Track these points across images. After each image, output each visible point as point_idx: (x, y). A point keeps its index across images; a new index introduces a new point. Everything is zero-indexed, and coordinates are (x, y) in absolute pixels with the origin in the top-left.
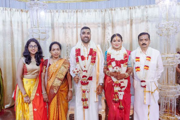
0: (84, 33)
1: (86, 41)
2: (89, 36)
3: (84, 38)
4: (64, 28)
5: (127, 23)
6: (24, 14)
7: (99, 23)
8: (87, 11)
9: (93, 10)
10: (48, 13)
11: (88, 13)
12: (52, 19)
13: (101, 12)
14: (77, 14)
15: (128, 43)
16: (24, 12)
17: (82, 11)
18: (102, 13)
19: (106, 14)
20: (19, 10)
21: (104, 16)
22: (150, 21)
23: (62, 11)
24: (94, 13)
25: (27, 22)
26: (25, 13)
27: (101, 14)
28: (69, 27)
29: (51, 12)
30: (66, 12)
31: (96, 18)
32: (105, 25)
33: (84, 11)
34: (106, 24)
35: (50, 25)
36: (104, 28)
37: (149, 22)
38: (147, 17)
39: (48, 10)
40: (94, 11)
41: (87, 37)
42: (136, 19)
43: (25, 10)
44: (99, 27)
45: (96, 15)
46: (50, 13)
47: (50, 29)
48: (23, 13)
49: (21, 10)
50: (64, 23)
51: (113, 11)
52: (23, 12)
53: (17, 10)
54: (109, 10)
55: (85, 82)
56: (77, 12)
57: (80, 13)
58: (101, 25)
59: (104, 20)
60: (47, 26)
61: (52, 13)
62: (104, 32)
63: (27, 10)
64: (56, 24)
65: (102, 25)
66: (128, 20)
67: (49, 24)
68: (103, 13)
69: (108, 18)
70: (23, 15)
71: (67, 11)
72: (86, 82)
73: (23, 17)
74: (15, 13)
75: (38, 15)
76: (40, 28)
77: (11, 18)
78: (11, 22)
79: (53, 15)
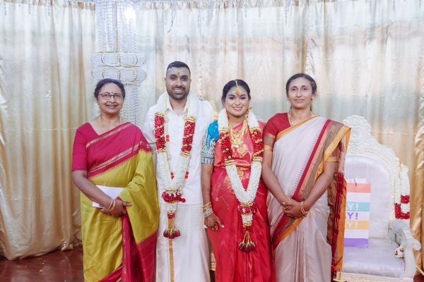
0: (174, 77)
1: (179, 96)
2: (185, 84)
3: (173, 88)
4: (189, 50)
5: (367, 37)
6: (86, 13)
7: (287, 39)
8: (253, 4)
9: (271, 3)
10: (147, 9)
11: (257, 9)
12: (157, 27)
13: (293, 7)
14: (225, 12)
15: (367, 96)
16: (87, 8)
17: (240, 5)
18: (297, 10)
19: (308, 12)
20: (73, 4)
21: (304, 17)
23: (185, 5)
24: (274, 9)
25: (93, 37)
26: (89, 11)
27: (293, 11)
28: (203, 48)
29: (156, 8)
30: (197, 7)
31: (278, 24)
32: (303, 43)
34: (307, 39)
35: (152, 44)
36: (301, 54)
39: (148, 4)
40: (273, 5)
41: (181, 87)
42: (397, 27)
43: (88, 5)
44: (288, 48)
45: (278, 15)
46: (154, 11)
47: (152, 54)
48: (84, 10)
49: (79, 3)
50: (189, 36)
51: (330, 5)
52: (82, 8)
53: (67, 4)
54: (318, 1)
55: (172, 195)
56: (225, 7)
57: (235, 8)
58: (292, 45)
59: (304, 26)
60: (144, 45)
61: (160, 12)
62: (300, 61)
63: (93, 3)
64: (170, 41)
65: (295, 42)
66: (373, 28)
67: (148, 41)
68: (301, 9)
69: (314, 23)
70: (83, 16)
72: (175, 196)
73: (83, 21)
74: (64, 11)
75: (118, 17)
76: (122, 54)
77: (53, 24)
78: (53, 35)
79: (160, 15)
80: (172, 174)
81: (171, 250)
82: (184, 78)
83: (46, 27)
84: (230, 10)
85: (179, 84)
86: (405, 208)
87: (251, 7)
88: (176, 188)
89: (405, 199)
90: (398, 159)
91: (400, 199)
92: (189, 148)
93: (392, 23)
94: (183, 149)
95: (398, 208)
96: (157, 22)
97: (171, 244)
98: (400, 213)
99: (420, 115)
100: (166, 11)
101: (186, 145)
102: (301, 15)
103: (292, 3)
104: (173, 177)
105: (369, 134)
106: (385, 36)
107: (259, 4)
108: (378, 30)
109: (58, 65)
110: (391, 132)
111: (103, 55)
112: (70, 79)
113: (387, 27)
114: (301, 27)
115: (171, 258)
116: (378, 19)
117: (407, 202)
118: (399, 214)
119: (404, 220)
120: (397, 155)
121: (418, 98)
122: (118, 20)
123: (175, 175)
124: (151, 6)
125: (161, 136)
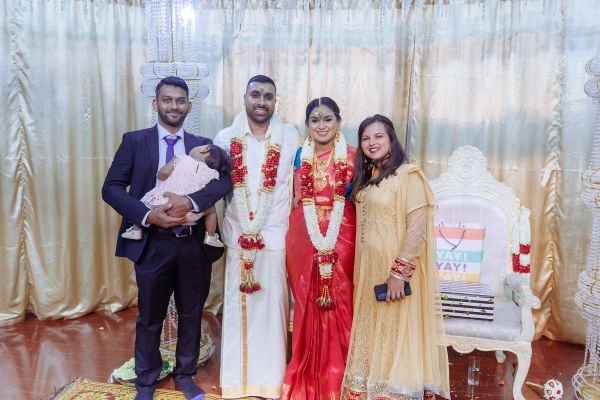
0: (256, 94)
1: (261, 118)
2: (269, 103)
3: (254, 108)
5: (486, 49)
6: (135, 13)
8: (346, 5)
9: (367, 4)
10: (212, 8)
11: (351, 11)
12: (225, 32)
13: (396, 10)
14: (310, 13)
15: (483, 123)
16: (136, 5)
17: (330, 7)
18: (399, 13)
19: (413, 17)
21: (407, 22)
22: (572, 48)
23: (261, 4)
24: (372, 12)
25: (145, 41)
26: (139, 8)
27: (395, 15)
29: (223, 7)
30: (276, 8)
31: (376, 31)
32: (407, 56)
33: (336, 4)
34: (411, 50)
35: (219, 50)
36: (403, 68)
37: (567, 51)
38: (564, 29)
41: (264, 107)
43: (138, 1)
46: (221, 10)
48: (133, 7)
52: (131, 4)
53: (112, 1)
55: (252, 240)
56: (311, 8)
57: (323, 10)
58: (393, 56)
59: (407, 39)
60: (208, 54)
61: (229, 12)
62: (401, 78)
65: (396, 54)
66: (492, 40)
67: (214, 48)
70: (132, 15)
71: (278, 6)
72: (255, 241)
73: (132, 22)
74: (107, 8)
75: (174, 17)
76: (179, 64)
77: (93, 25)
78: (94, 38)
79: (229, 17)
80: (251, 214)
81: (244, 308)
82: (269, 96)
83: (85, 28)
84: (316, 12)
85: (262, 103)
86: (525, 260)
87: (343, 8)
88: (256, 232)
89: (525, 249)
90: (517, 200)
91: (518, 249)
92: (273, 183)
93: (516, 34)
94: (266, 185)
95: (516, 258)
96: (226, 25)
97: (244, 301)
98: (519, 265)
99: (549, 148)
100: (237, 12)
101: (270, 179)
102: (404, 20)
103: (394, 3)
104: (251, 219)
105: (485, 169)
106: (508, 49)
107: (352, 5)
108: (498, 42)
109: (100, 76)
110: (515, 168)
111: (156, 64)
112: (116, 94)
113: (510, 38)
114: (404, 36)
115: (245, 317)
116: (498, 27)
117: (527, 253)
118: (518, 268)
119: (524, 274)
120: (518, 196)
121: (547, 126)
122: (174, 21)
123: (255, 216)
124: (217, 4)
125: (240, 168)
